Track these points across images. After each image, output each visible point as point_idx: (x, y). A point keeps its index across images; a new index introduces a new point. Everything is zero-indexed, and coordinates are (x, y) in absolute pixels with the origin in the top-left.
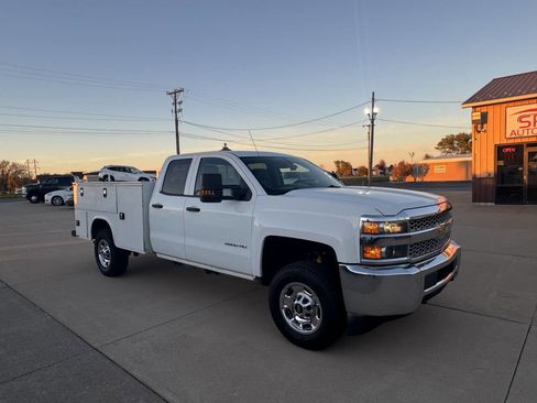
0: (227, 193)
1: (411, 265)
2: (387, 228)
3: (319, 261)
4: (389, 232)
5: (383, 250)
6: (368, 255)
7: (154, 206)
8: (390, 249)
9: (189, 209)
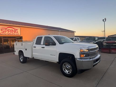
0: (51, 44)
1: (90, 58)
2: (85, 51)
3: (71, 58)
4: (86, 52)
5: (85, 55)
6: (82, 56)
7: (34, 47)
8: (86, 55)
9: (42, 48)
